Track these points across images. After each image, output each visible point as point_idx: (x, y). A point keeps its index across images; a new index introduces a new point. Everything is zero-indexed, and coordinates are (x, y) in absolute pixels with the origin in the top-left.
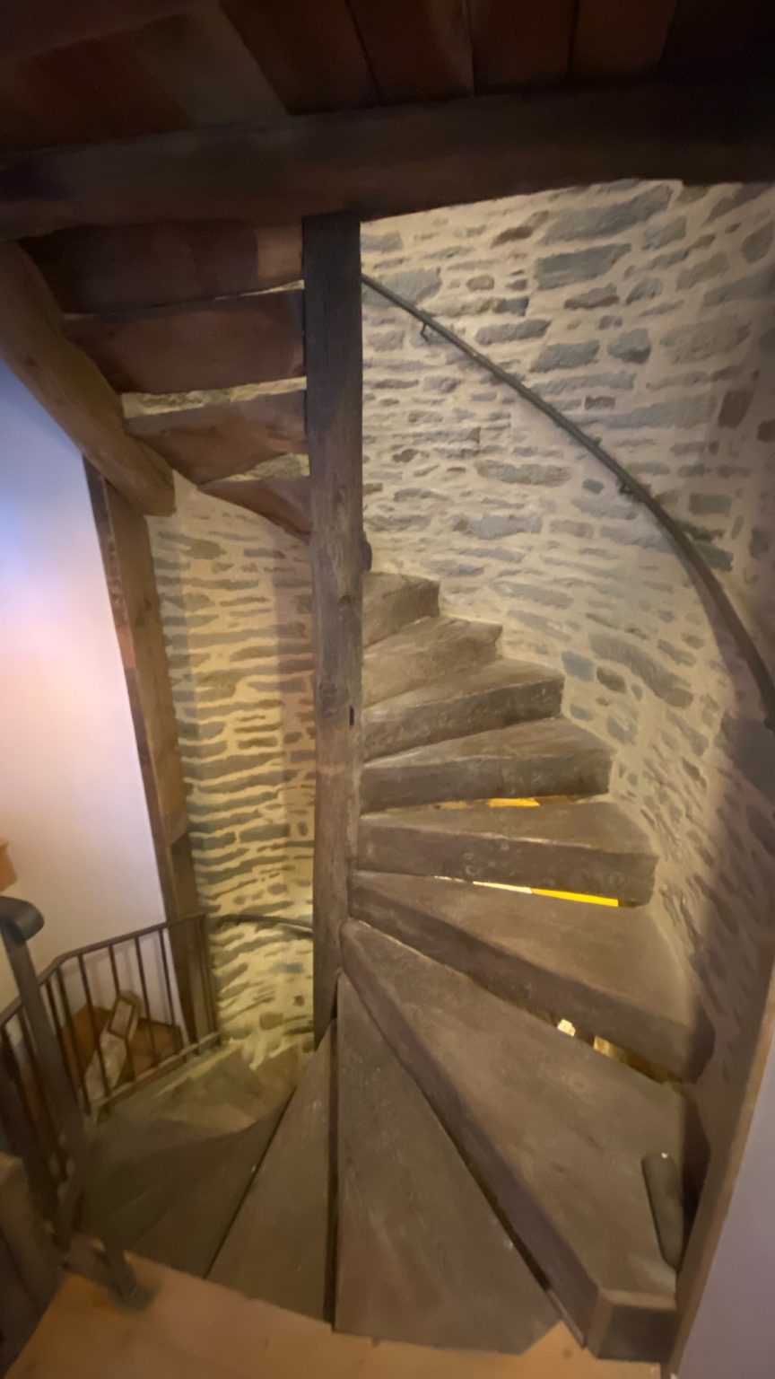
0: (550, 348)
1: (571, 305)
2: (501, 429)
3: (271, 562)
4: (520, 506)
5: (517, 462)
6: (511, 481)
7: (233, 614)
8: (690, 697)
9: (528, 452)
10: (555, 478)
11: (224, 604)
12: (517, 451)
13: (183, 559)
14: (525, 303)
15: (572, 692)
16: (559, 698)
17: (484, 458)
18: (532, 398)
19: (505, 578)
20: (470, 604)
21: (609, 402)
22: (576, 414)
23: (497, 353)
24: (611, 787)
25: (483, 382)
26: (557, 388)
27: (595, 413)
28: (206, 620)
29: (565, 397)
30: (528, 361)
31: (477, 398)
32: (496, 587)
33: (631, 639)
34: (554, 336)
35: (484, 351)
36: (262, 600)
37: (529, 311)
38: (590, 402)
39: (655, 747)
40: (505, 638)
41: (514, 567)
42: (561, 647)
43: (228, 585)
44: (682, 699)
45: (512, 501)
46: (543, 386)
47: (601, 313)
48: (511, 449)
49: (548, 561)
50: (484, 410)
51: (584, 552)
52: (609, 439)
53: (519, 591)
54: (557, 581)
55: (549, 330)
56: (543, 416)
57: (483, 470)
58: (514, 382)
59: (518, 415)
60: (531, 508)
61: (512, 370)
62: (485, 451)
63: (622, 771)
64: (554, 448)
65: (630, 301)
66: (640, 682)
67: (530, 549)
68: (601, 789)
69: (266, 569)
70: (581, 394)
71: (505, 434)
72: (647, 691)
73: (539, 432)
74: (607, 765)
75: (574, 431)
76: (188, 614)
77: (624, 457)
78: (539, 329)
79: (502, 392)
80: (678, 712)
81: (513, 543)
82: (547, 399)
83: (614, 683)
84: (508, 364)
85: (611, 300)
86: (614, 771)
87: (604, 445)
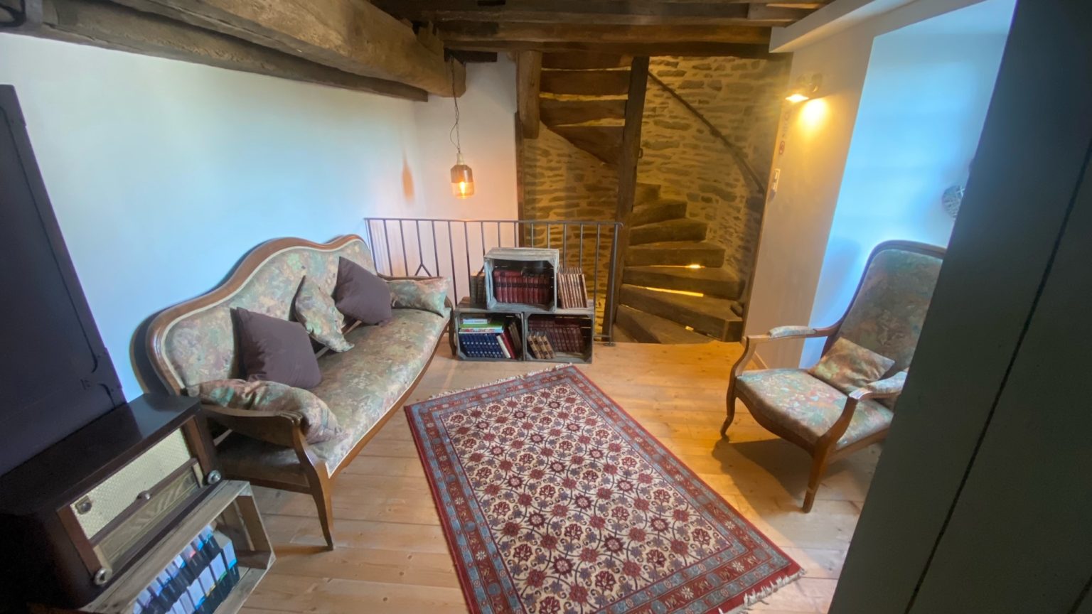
0: (686, 81)
1: (694, 67)
2: (665, 108)
3: (566, 159)
4: (671, 137)
5: (671, 121)
6: (668, 128)
7: (551, 181)
8: (736, 197)
9: (675, 117)
10: (685, 127)
11: (549, 177)
12: (671, 117)
13: (539, 157)
14: (677, 64)
15: (690, 207)
16: (685, 210)
17: (656, 118)
18: (678, 98)
19: (663, 166)
20: (648, 177)
21: (707, 102)
22: (695, 105)
23: (665, 80)
24: (707, 237)
25: (658, 90)
26: (688, 95)
27: (701, 105)
28: (543, 183)
29: (690, 99)
30: (677, 84)
31: (656, 96)
32: (659, 169)
33: (715, 184)
34: (688, 77)
35: (660, 79)
36: (561, 176)
37: (678, 66)
38: (700, 102)
39: (723, 218)
40: (662, 190)
41: (666, 161)
42: (686, 191)
43: (551, 169)
44: (733, 198)
45: (668, 135)
46: (683, 94)
47: (705, 72)
48: (668, 116)
49: (682, 158)
50: (658, 100)
51: (697, 155)
52: (706, 115)
53: (669, 171)
54: (685, 166)
55: (686, 75)
56: (682, 105)
57: (656, 123)
58: (671, 91)
59: (672, 103)
60: (675, 138)
61: (670, 87)
62: (657, 116)
63: (711, 230)
64: (686, 116)
65: (716, 70)
66: (718, 198)
67: (674, 154)
68: (703, 238)
69: (565, 162)
70: (697, 98)
71: (666, 110)
72: (721, 201)
73: (680, 110)
74: (706, 229)
75: (694, 111)
76: (537, 181)
77: (712, 122)
78: (681, 74)
79: (666, 94)
80: (732, 203)
81: (667, 152)
82: (684, 99)
83: (708, 200)
84: (668, 84)
85: (709, 69)
86: (708, 230)
87: (704, 117)
